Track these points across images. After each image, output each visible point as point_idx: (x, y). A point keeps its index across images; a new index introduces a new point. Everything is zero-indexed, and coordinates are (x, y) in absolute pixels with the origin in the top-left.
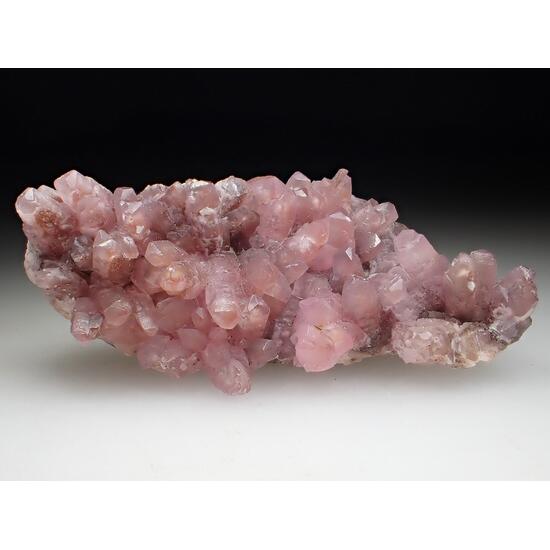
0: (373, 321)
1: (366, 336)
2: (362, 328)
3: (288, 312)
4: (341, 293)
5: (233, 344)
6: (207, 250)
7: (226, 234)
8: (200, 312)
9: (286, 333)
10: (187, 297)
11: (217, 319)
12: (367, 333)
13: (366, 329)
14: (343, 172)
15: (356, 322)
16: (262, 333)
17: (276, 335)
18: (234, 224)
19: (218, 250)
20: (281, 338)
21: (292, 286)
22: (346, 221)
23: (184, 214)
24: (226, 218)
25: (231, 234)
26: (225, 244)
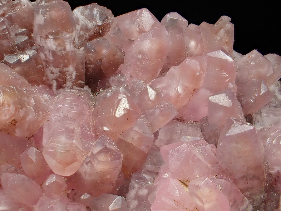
0: (256, 183)
1: (247, 202)
2: (243, 191)
3: (149, 167)
4: (216, 146)
5: (74, 200)
6: (55, 84)
7: (81, 67)
8: (32, 152)
9: (144, 192)
10: (18, 133)
11: (52, 163)
12: (249, 198)
13: (248, 193)
14: (225, 19)
15: (235, 182)
16: (111, 187)
17: (132, 193)
18: (92, 57)
19: (69, 84)
20: (137, 197)
21: (156, 135)
22: (226, 61)
23: (30, 37)
24: (82, 49)
25: (87, 68)
26: (78, 78)
